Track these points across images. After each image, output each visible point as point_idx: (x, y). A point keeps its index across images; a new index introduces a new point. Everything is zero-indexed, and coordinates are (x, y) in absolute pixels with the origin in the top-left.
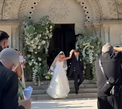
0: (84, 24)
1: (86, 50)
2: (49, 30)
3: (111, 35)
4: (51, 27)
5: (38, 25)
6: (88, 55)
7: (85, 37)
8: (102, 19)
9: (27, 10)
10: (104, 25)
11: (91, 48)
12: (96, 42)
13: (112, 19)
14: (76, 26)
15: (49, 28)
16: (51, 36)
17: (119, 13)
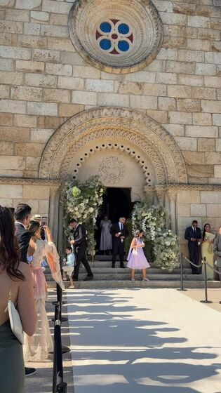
0: (143, 188)
1: (147, 223)
2: (99, 194)
3: (178, 205)
4: (102, 190)
5: (85, 187)
6: (148, 229)
7: (146, 205)
8: (168, 183)
9: (71, 168)
10: (170, 191)
11: (152, 220)
12: (160, 212)
13: (181, 184)
14: (133, 191)
15: (98, 191)
16: (101, 202)
17: (189, 177)
